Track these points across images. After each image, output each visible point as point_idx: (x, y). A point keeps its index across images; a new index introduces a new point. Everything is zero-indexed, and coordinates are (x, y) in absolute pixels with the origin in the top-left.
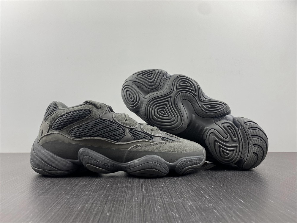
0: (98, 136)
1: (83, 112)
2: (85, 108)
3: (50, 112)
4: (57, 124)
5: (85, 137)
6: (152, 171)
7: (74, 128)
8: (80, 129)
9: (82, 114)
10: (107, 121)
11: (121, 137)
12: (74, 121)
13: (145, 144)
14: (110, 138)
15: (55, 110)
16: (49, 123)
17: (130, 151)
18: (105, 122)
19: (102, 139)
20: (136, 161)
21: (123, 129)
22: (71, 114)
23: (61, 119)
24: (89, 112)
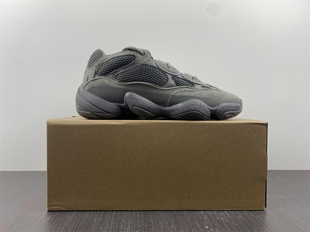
0: (143, 81)
1: (129, 57)
2: (130, 53)
3: (95, 59)
4: (103, 69)
5: (130, 81)
6: (196, 113)
7: (120, 73)
8: (126, 74)
9: (128, 60)
10: (151, 67)
11: (165, 83)
12: (120, 66)
13: (187, 89)
14: (155, 83)
15: (100, 56)
16: (94, 69)
17: (173, 96)
18: (149, 67)
19: (147, 83)
20: (180, 105)
21: (166, 75)
22: (117, 59)
23: (107, 64)
24: (134, 58)
